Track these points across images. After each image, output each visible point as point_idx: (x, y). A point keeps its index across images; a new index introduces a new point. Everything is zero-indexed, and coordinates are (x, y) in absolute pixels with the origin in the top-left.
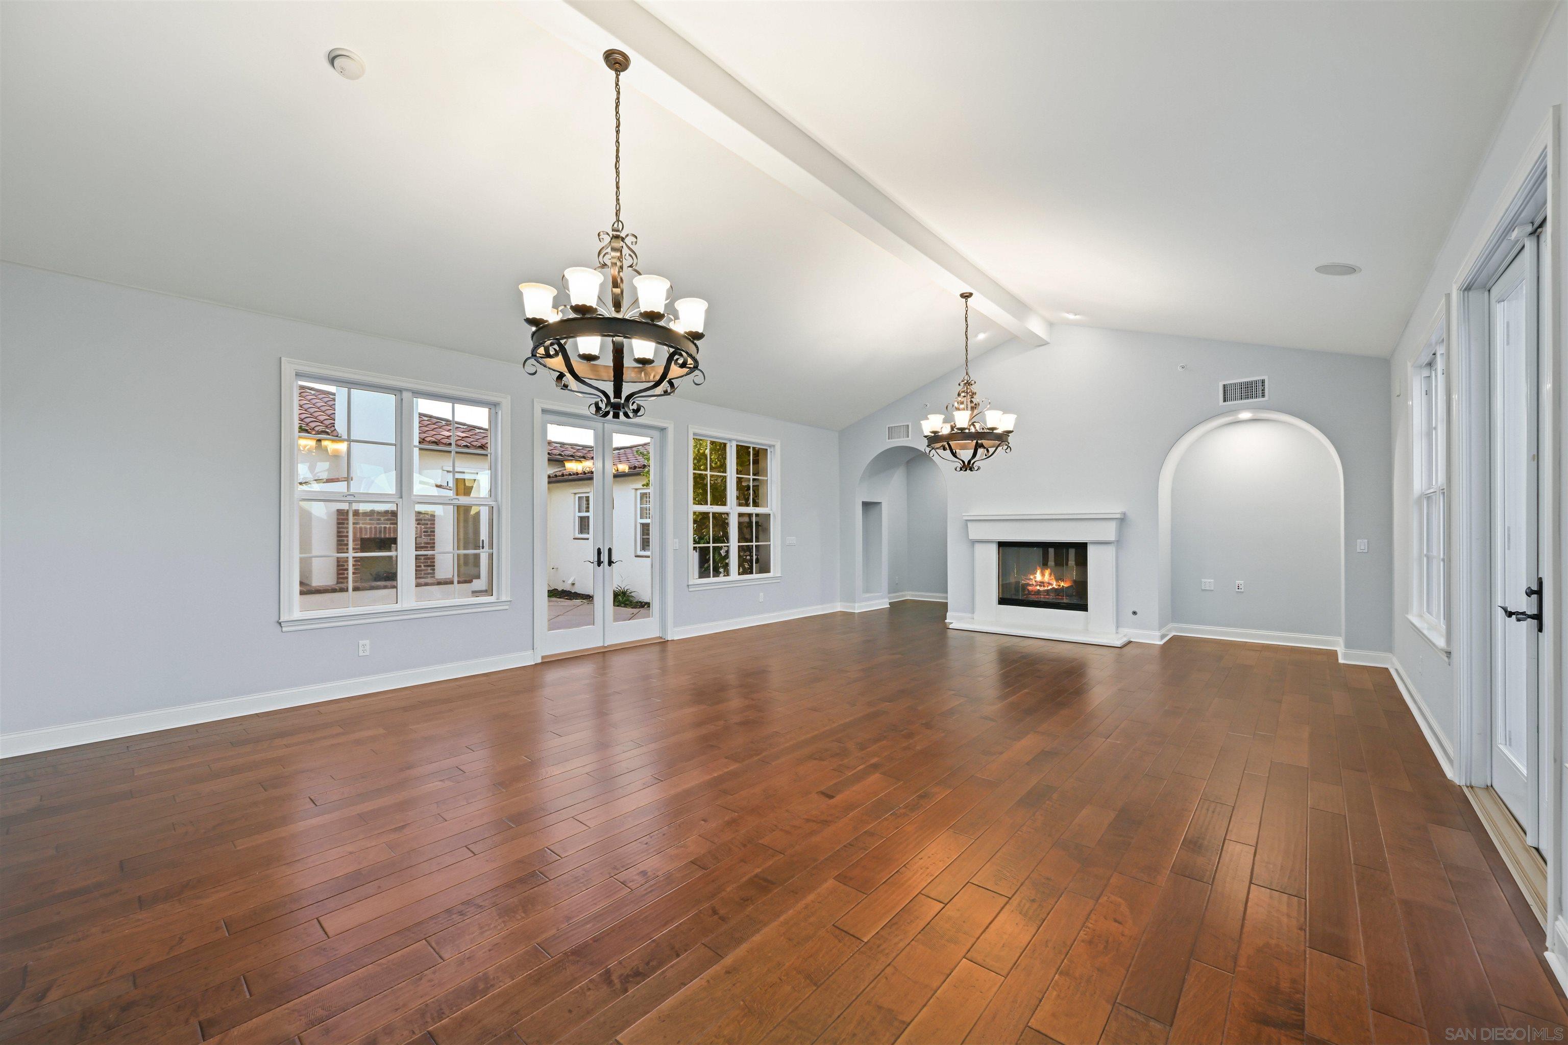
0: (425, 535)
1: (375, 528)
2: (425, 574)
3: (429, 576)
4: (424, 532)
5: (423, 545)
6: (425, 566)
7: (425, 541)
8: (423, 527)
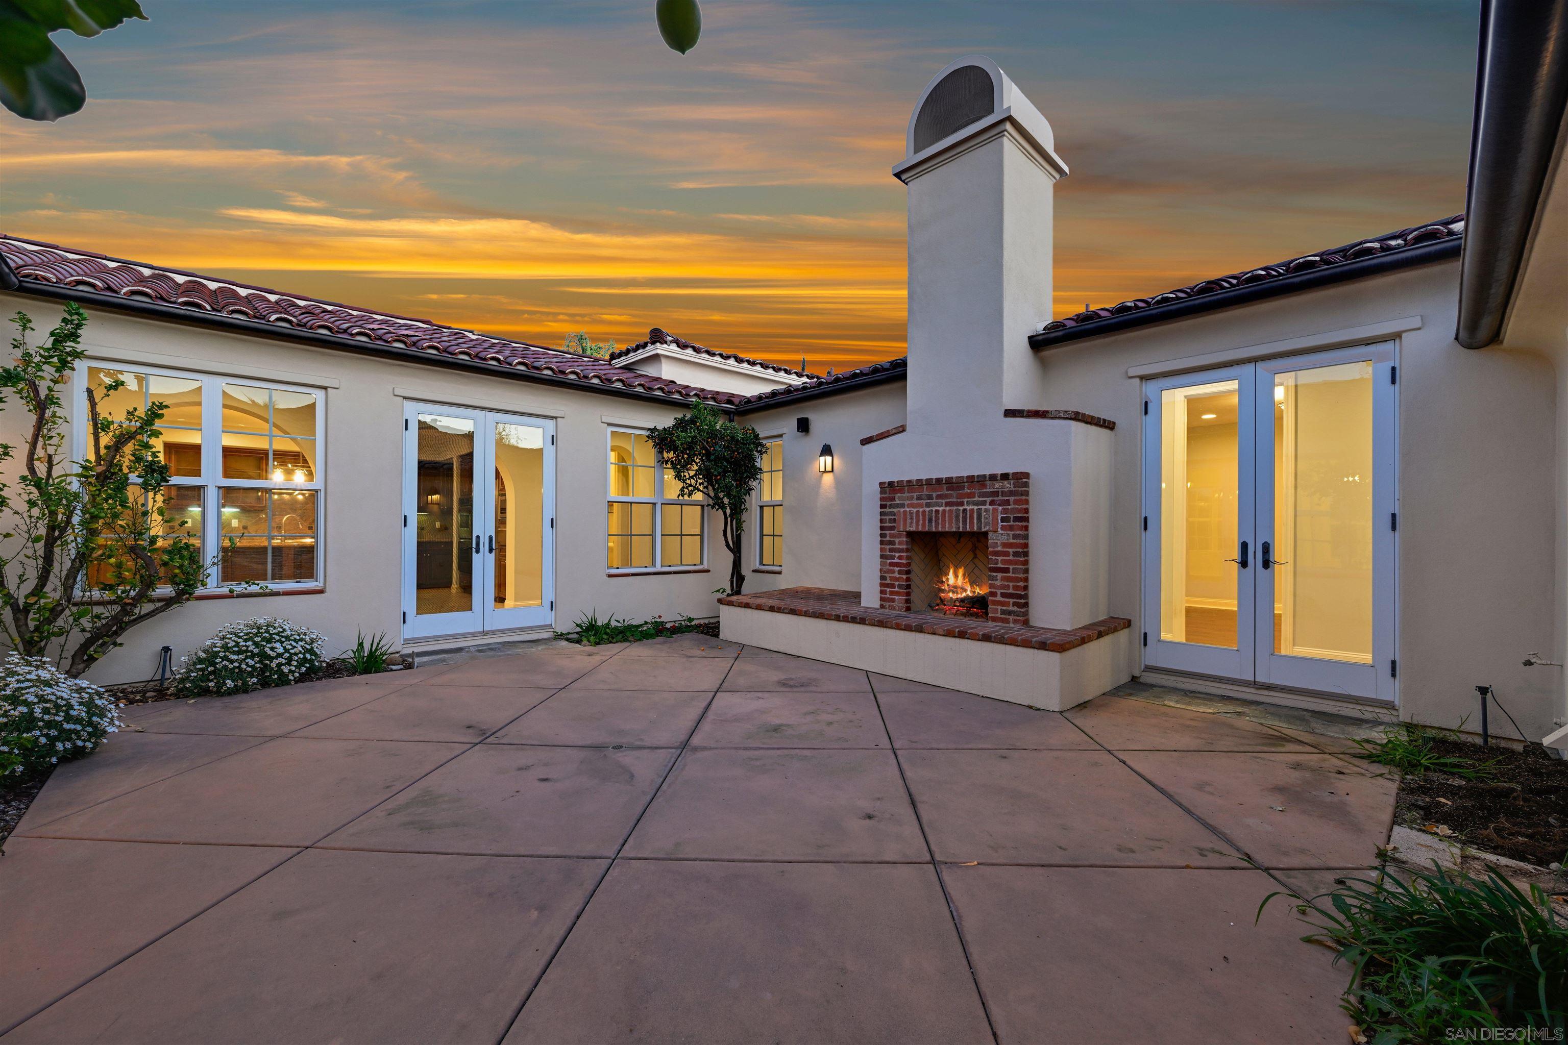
0: (1003, 528)
1: (924, 512)
2: (1003, 612)
3: (1011, 618)
4: (1003, 520)
5: (999, 549)
6: (1003, 595)
7: (1004, 539)
8: (1000, 508)
